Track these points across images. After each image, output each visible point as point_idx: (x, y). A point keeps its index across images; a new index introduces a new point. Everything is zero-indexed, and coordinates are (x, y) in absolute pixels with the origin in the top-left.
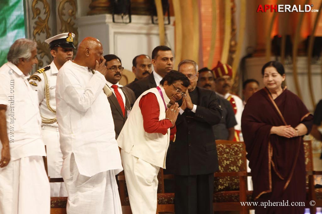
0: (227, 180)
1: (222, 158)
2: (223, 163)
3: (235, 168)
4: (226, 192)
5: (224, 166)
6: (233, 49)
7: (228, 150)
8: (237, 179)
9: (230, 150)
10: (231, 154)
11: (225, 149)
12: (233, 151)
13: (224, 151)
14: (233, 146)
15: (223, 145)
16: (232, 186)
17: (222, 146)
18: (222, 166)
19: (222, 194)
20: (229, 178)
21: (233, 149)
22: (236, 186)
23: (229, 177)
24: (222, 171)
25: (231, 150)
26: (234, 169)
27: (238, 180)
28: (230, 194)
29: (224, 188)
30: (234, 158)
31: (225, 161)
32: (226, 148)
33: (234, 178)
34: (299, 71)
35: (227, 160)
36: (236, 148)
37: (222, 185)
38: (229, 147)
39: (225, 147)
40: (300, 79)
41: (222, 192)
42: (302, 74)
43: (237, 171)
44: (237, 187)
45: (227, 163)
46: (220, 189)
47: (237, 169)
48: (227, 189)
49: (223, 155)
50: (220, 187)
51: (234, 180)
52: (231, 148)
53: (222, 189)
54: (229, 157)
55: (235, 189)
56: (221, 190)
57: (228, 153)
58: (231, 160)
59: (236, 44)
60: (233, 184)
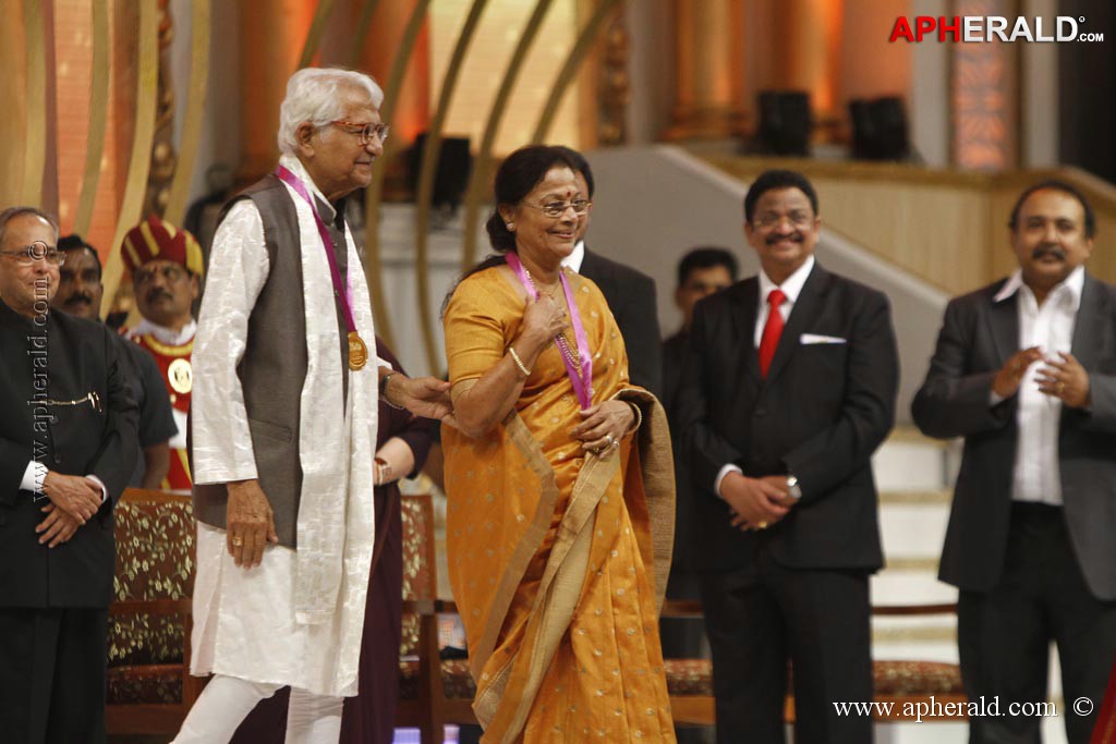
0: (140, 626)
1: (123, 551)
2: (127, 566)
3: (168, 584)
4: (137, 669)
5: (132, 577)
6: (164, 172)
7: (145, 523)
8: (174, 622)
9: (152, 524)
10: (158, 538)
11: (135, 519)
12: (164, 528)
13: (134, 526)
14: (162, 509)
15: (129, 504)
16: (158, 648)
17: (127, 509)
18: (124, 579)
19: (122, 674)
20: (148, 620)
21: (164, 521)
22: (170, 649)
23: (146, 616)
24: (122, 596)
25: (157, 524)
26: (164, 590)
27: (179, 626)
28: (150, 677)
29: (127, 654)
30: (166, 551)
31: (135, 560)
32: (141, 516)
33: (163, 622)
34: (386, 254)
35: (142, 556)
36: (174, 517)
37: (121, 644)
38: (148, 511)
39: (135, 513)
40: (388, 279)
41: (122, 669)
42: (397, 265)
43: (175, 596)
44: (176, 651)
45: (140, 569)
46: (117, 657)
47: (175, 589)
48: (139, 657)
49: (131, 538)
50: (114, 650)
51: (165, 626)
52: (155, 517)
53: (123, 660)
54: (149, 547)
55: (168, 660)
56: (117, 661)
57: (144, 533)
58: (154, 556)
59: (171, 154)
60: (160, 641)
